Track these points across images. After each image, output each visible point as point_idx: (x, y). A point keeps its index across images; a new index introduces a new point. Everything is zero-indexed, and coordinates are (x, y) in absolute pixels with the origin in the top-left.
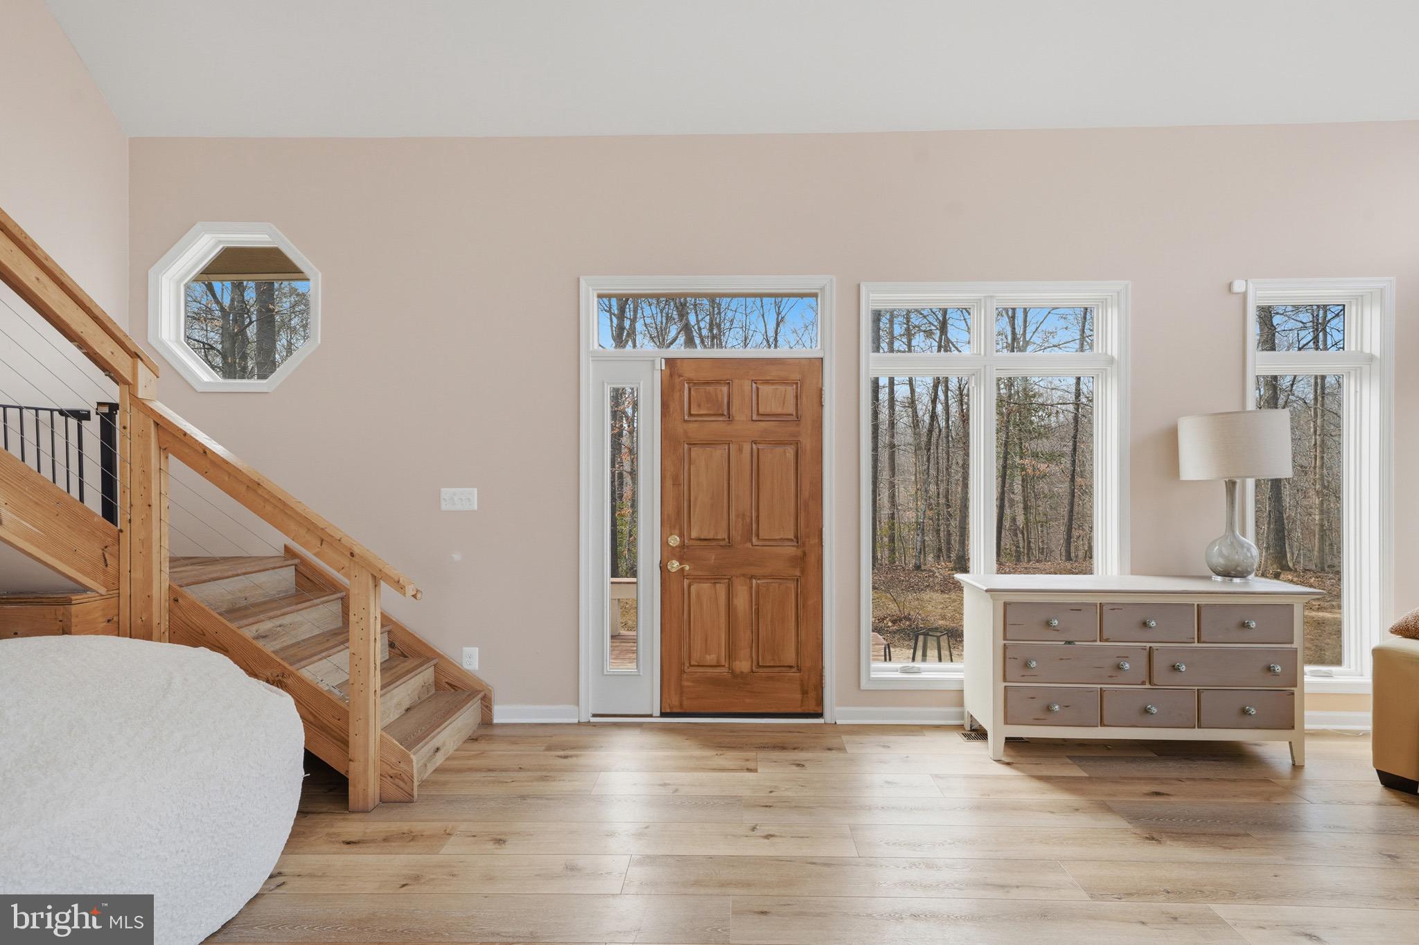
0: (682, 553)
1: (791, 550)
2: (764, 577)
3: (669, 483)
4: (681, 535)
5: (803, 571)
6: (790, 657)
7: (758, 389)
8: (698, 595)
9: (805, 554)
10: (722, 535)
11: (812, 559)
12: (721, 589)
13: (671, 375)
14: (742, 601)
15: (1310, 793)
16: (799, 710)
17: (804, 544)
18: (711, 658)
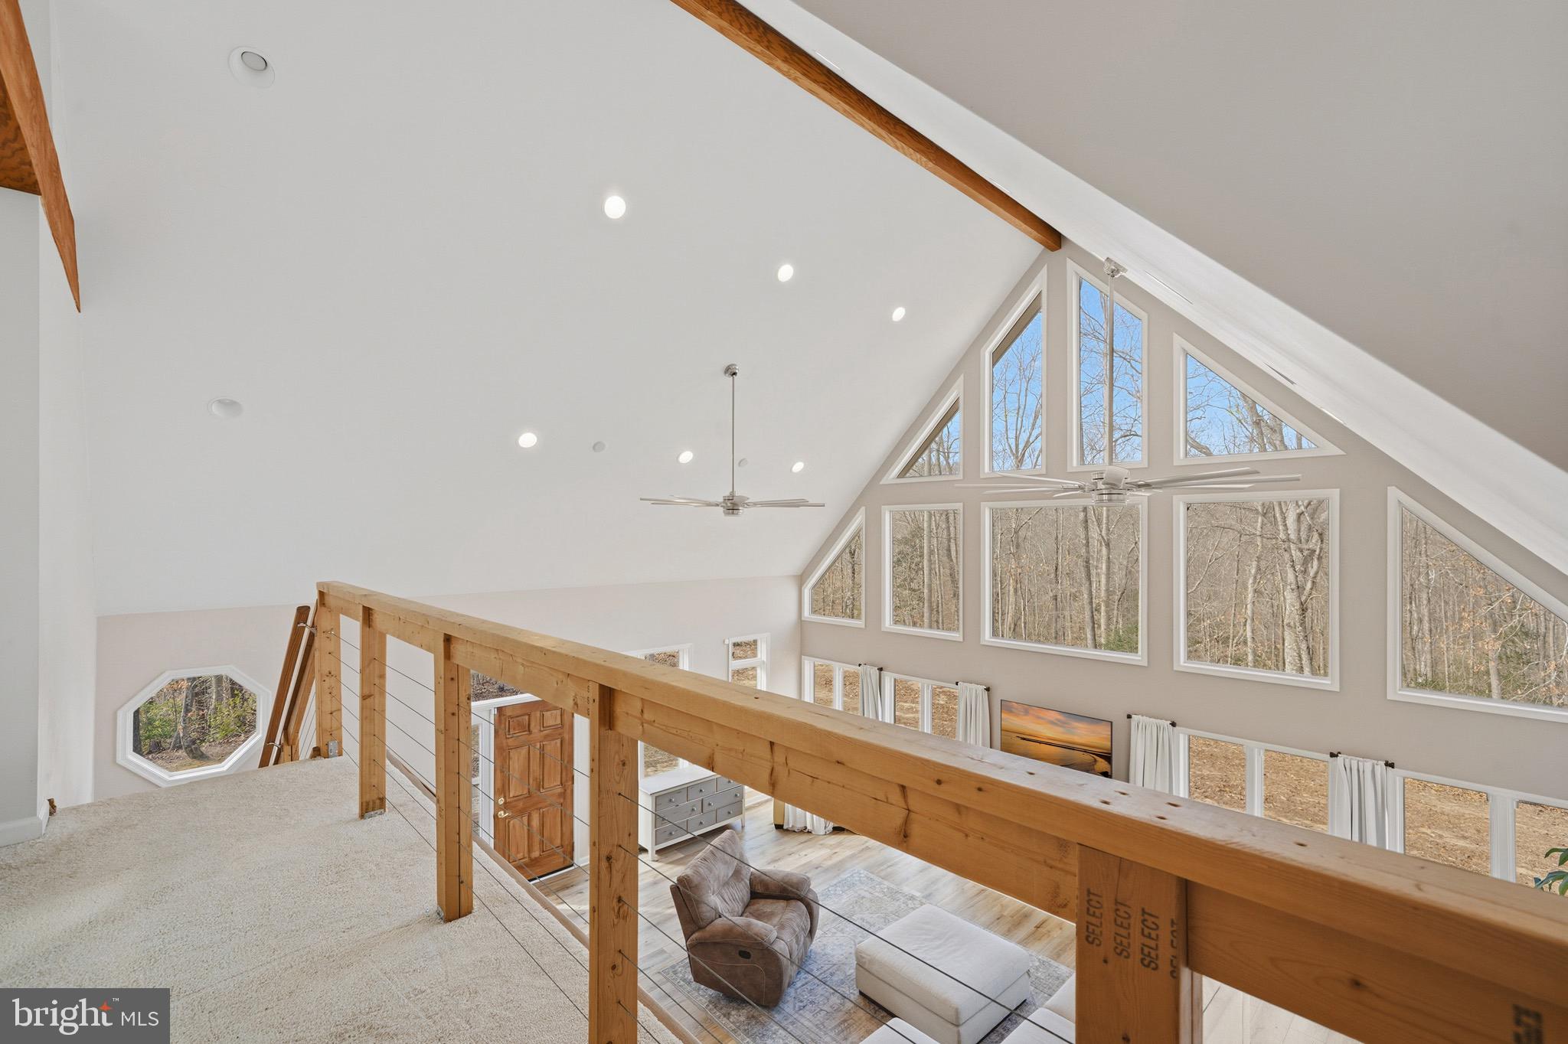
0: (506, 807)
1: (559, 790)
2: (546, 807)
3: (498, 772)
4: (505, 797)
5: (564, 799)
6: (558, 842)
7: (543, 715)
8: (513, 824)
9: (565, 790)
10: (526, 791)
11: (569, 791)
12: (525, 819)
13: (500, 716)
14: (535, 822)
15: (747, 837)
16: (563, 867)
17: (565, 785)
18: (520, 856)
